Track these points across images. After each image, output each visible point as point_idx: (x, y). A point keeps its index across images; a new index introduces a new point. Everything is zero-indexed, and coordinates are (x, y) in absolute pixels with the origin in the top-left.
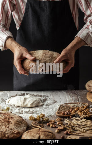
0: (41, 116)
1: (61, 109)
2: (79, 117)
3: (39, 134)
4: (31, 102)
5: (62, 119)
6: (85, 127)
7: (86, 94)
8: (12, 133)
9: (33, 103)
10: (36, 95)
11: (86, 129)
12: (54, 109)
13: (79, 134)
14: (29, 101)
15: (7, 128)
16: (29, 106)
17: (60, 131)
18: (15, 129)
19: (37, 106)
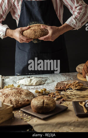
0: (43, 90)
1: (58, 85)
2: (72, 90)
3: (43, 99)
4: (36, 82)
5: (60, 92)
6: (76, 95)
7: (77, 75)
8: (24, 101)
9: (37, 82)
10: (39, 77)
11: (77, 97)
12: (53, 86)
13: (72, 100)
14: (34, 81)
15: (19, 98)
16: (34, 84)
17: (58, 99)
18: (26, 98)
19: (40, 85)
